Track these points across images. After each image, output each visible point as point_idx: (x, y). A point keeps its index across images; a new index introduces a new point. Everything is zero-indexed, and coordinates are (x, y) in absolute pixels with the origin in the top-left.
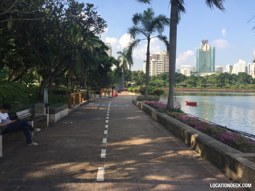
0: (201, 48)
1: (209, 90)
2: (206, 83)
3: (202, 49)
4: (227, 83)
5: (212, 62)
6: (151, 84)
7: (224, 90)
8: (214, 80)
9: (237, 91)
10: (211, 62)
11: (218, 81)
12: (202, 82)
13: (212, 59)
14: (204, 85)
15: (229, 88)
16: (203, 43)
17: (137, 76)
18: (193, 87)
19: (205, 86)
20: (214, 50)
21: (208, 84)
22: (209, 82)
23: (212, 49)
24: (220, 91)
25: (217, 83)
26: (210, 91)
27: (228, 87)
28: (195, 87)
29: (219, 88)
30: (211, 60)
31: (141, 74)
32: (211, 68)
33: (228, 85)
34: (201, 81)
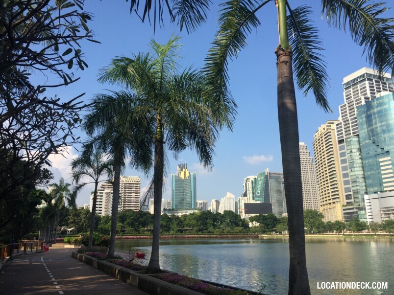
0: (177, 175)
1: (186, 236)
2: (184, 227)
3: (179, 177)
4: (210, 226)
5: (193, 195)
6: (102, 229)
7: (206, 236)
8: (194, 222)
9: (223, 237)
10: (191, 195)
11: (199, 224)
12: (178, 224)
13: (192, 190)
14: (180, 228)
15: (213, 232)
16: (180, 167)
17: (79, 216)
18: (165, 233)
19: (181, 231)
20: (195, 178)
21: (185, 228)
22: (187, 225)
23: (192, 176)
24: (201, 237)
25: (198, 226)
26: (188, 238)
27: (210, 232)
28: (167, 233)
29: (200, 233)
30: (191, 192)
31: (85, 214)
32: (191, 203)
33: (211, 229)
34: (175, 223)
